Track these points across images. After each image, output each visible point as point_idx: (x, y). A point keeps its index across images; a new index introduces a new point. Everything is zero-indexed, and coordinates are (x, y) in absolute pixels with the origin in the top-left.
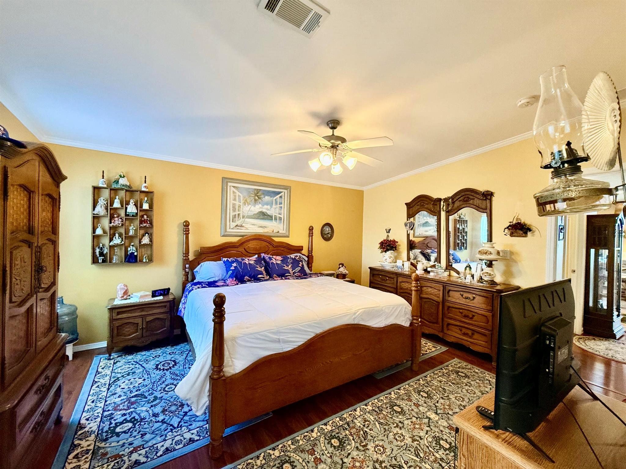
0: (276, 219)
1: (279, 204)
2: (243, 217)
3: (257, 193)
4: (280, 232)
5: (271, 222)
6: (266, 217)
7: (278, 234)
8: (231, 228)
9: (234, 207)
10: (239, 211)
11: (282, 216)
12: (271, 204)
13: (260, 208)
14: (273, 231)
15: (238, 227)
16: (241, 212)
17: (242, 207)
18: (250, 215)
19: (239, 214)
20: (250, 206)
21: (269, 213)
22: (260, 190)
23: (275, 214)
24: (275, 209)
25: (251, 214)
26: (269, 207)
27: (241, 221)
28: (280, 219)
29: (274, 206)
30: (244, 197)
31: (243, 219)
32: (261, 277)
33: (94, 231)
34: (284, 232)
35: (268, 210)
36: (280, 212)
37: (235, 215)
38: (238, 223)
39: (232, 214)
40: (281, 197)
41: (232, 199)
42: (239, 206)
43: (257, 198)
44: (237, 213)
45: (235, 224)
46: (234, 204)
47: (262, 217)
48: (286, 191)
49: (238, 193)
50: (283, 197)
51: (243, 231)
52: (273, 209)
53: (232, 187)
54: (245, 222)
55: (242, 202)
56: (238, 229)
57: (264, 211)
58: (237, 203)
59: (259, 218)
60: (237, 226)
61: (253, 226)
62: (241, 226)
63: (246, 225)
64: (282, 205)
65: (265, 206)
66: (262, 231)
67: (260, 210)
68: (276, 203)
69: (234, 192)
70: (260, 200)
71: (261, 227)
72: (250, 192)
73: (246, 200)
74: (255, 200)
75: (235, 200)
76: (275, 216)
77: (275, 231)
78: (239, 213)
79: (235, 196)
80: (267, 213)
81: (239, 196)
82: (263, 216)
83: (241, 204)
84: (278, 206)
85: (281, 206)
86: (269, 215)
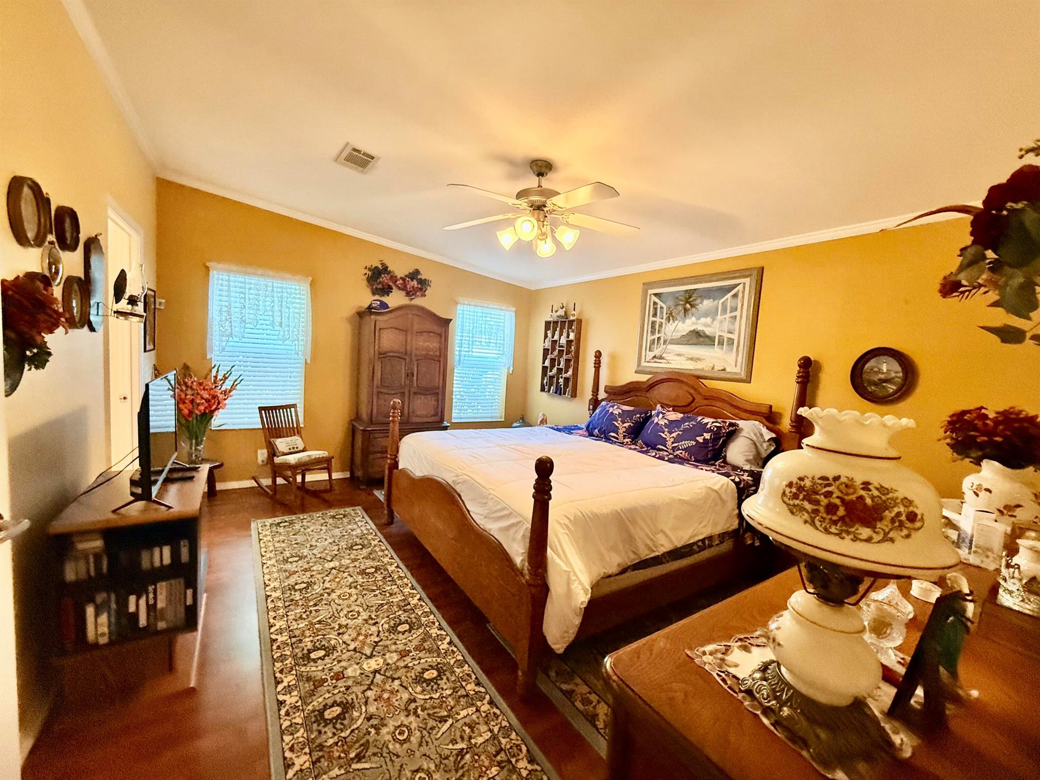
0: (721, 343)
1: (731, 312)
2: (665, 342)
3: (690, 298)
4: (728, 370)
5: (712, 350)
6: (702, 339)
7: (722, 375)
8: (647, 360)
9: (653, 327)
10: (659, 332)
11: (735, 337)
12: (712, 314)
13: (693, 324)
14: (713, 368)
15: (655, 360)
16: (662, 335)
17: (664, 325)
18: (674, 338)
19: (659, 338)
20: (676, 322)
21: (708, 331)
22: (695, 290)
23: (721, 334)
24: (721, 322)
25: (677, 335)
26: (708, 320)
27: (661, 348)
28: (731, 342)
29: (719, 317)
30: (669, 308)
31: (665, 346)
32: (614, 437)
33: (544, 363)
34: (737, 370)
35: (706, 325)
36: (731, 327)
37: (654, 339)
38: (657, 352)
39: (650, 338)
40: (735, 296)
41: (651, 315)
42: (661, 326)
43: (688, 306)
44: (657, 335)
45: (652, 354)
46: (653, 323)
47: (694, 340)
48: (747, 281)
49: (660, 303)
50: (740, 295)
51: (662, 365)
52: (716, 324)
53: (653, 296)
54: (667, 351)
55: (665, 317)
56: (656, 362)
57: (700, 328)
58: (658, 319)
59: (690, 342)
60: (655, 357)
61: (679, 358)
62: (661, 358)
63: (668, 355)
64: (738, 313)
65: (703, 320)
66: (692, 367)
67: (692, 329)
68: (724, 311)
69: (655, 303)
70: (694, 310)
71: (692, 359)
72: (677, 298)
73: (671, 313)
74: (686, 310)
75: (655, 315)
76: (720, 336)
77: (716, 368)
78: (659, 335)
79: (655, 309)
80: (704, 333)
81: (662, 308)
82: (698, 338)
83: (663, 321)
84: (729, 315)
85: (733, 314)
86: (708, 337)
